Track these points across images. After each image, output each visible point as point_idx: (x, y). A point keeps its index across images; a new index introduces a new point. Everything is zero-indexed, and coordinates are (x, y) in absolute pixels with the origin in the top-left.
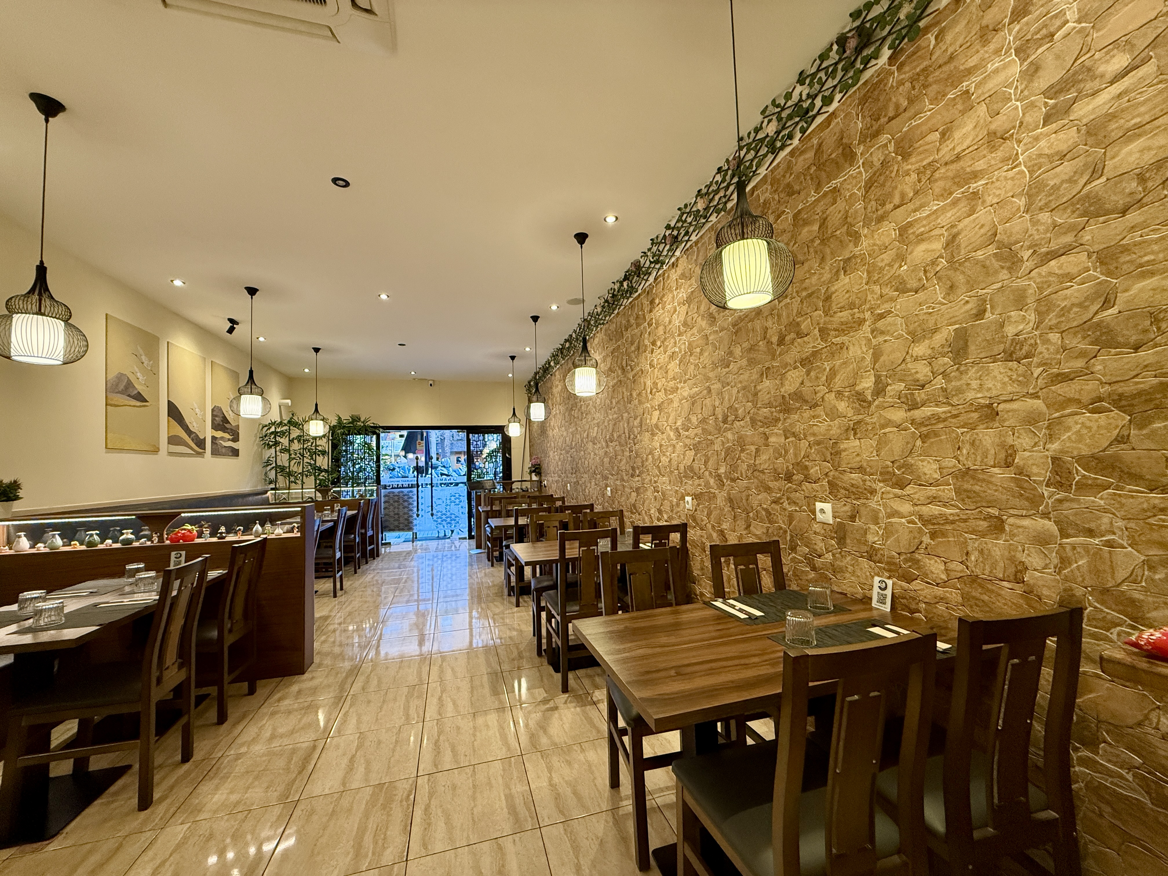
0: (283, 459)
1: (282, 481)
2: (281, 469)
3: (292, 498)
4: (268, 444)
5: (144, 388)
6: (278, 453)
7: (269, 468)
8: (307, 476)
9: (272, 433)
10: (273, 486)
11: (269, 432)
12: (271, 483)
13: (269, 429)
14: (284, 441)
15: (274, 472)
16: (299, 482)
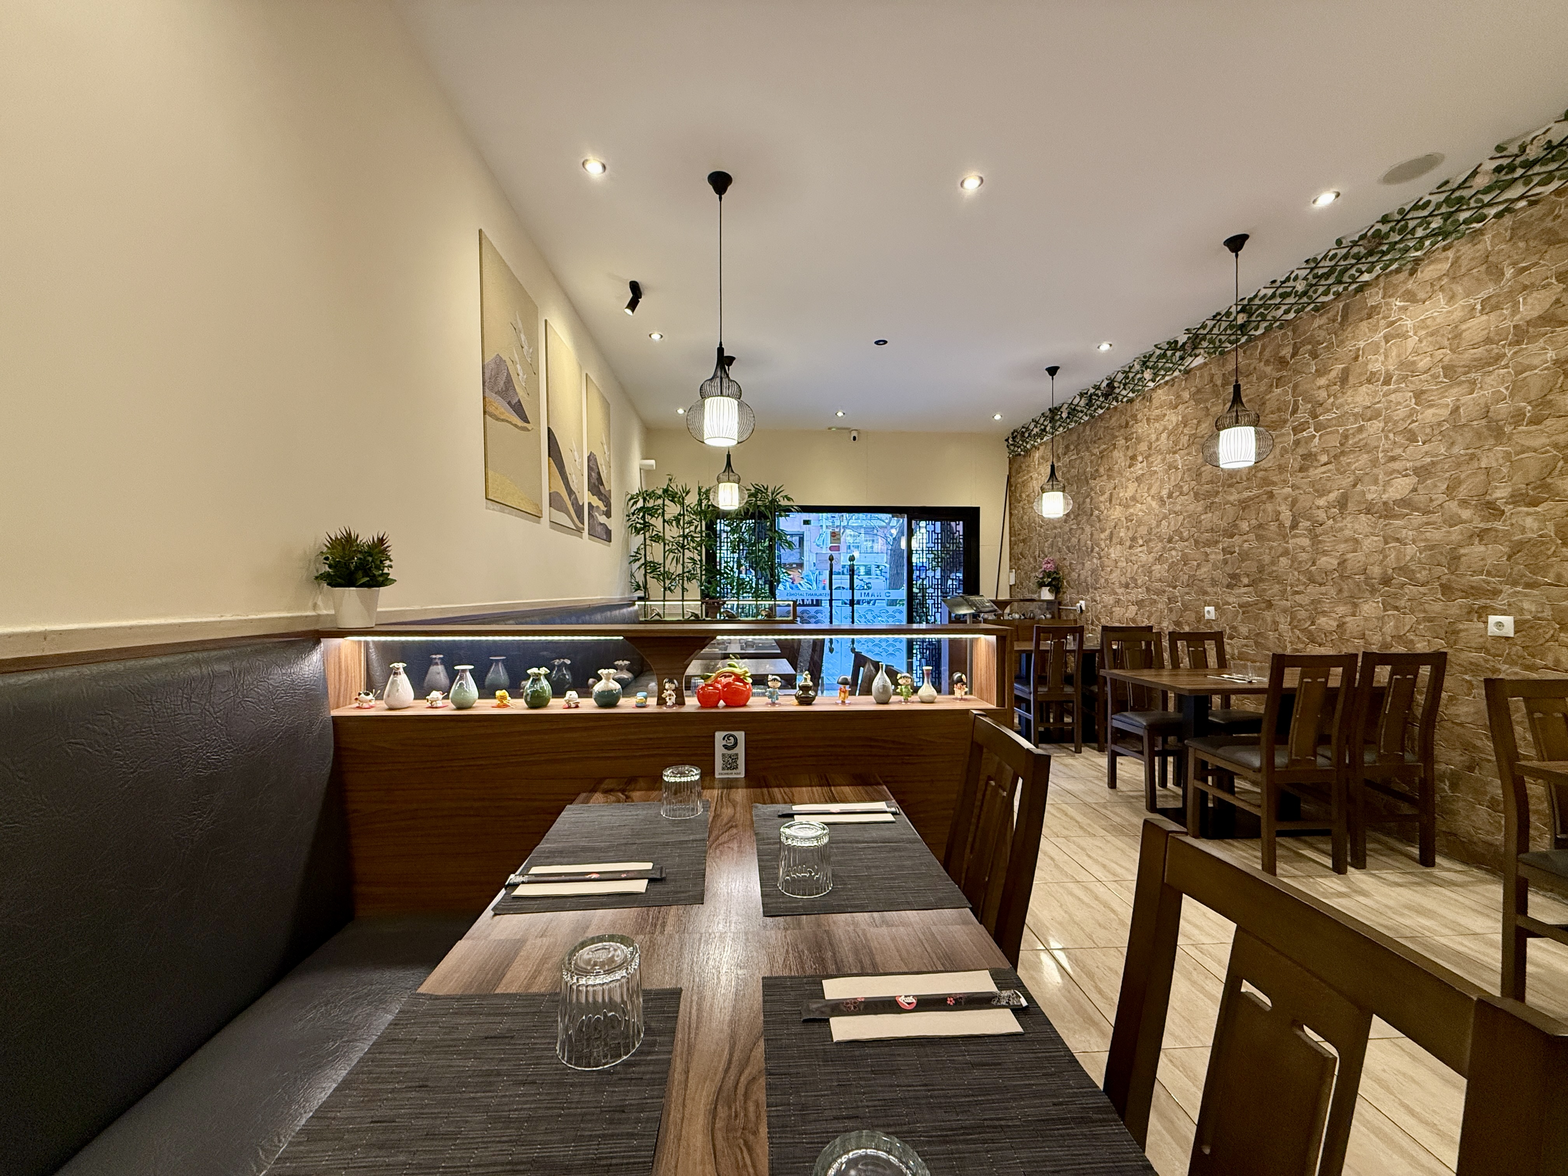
0: (656, 552)
1: (655, 587)
2: (651, 567)
3: (670, 615)
4: (636, 528)
5: (525, 396)
6: (648, 542)
7: (638, 564)
8: (689, 579)
9: (640, 510)
10: (641, 594)
11: (634, 508)
12: (638, 588)
13: (636, 502)
14: (657, 522)
15: (642, 571)
16: (679, 590)
